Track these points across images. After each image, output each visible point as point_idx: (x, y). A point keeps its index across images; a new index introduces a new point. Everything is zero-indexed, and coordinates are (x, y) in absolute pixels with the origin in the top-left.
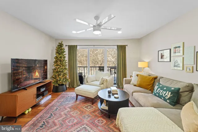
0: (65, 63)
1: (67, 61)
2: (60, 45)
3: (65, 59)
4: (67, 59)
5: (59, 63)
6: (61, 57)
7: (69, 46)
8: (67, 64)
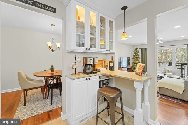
0: (139, 59)
1: (140, 58)
2: (136, 49)
3: (139, 57)
4: (140, 56)
5: (135, 59)
6: (136, 56)
7: (141, 49)
8: (140, 59)
